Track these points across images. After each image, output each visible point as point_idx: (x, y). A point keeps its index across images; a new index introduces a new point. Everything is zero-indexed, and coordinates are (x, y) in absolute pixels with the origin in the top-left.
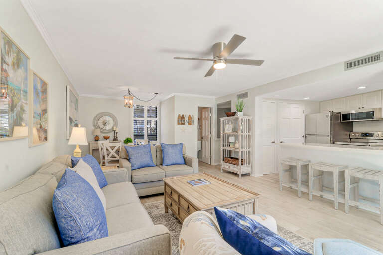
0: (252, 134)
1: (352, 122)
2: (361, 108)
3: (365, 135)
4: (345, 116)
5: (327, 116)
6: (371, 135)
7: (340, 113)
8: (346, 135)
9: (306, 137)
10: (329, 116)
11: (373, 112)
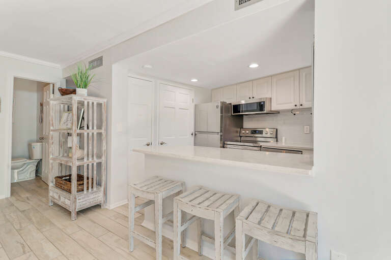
0: (106, 130)
1: (243, 115)
2: (251, 98)
3: (254, 132)
4: (236, 108)
5: (217, 107)
6: (261, 132)
7: (231, 104)
8: (237, 132)
9: (195, 134)
10: (219, 107)
11: (264, 102)
